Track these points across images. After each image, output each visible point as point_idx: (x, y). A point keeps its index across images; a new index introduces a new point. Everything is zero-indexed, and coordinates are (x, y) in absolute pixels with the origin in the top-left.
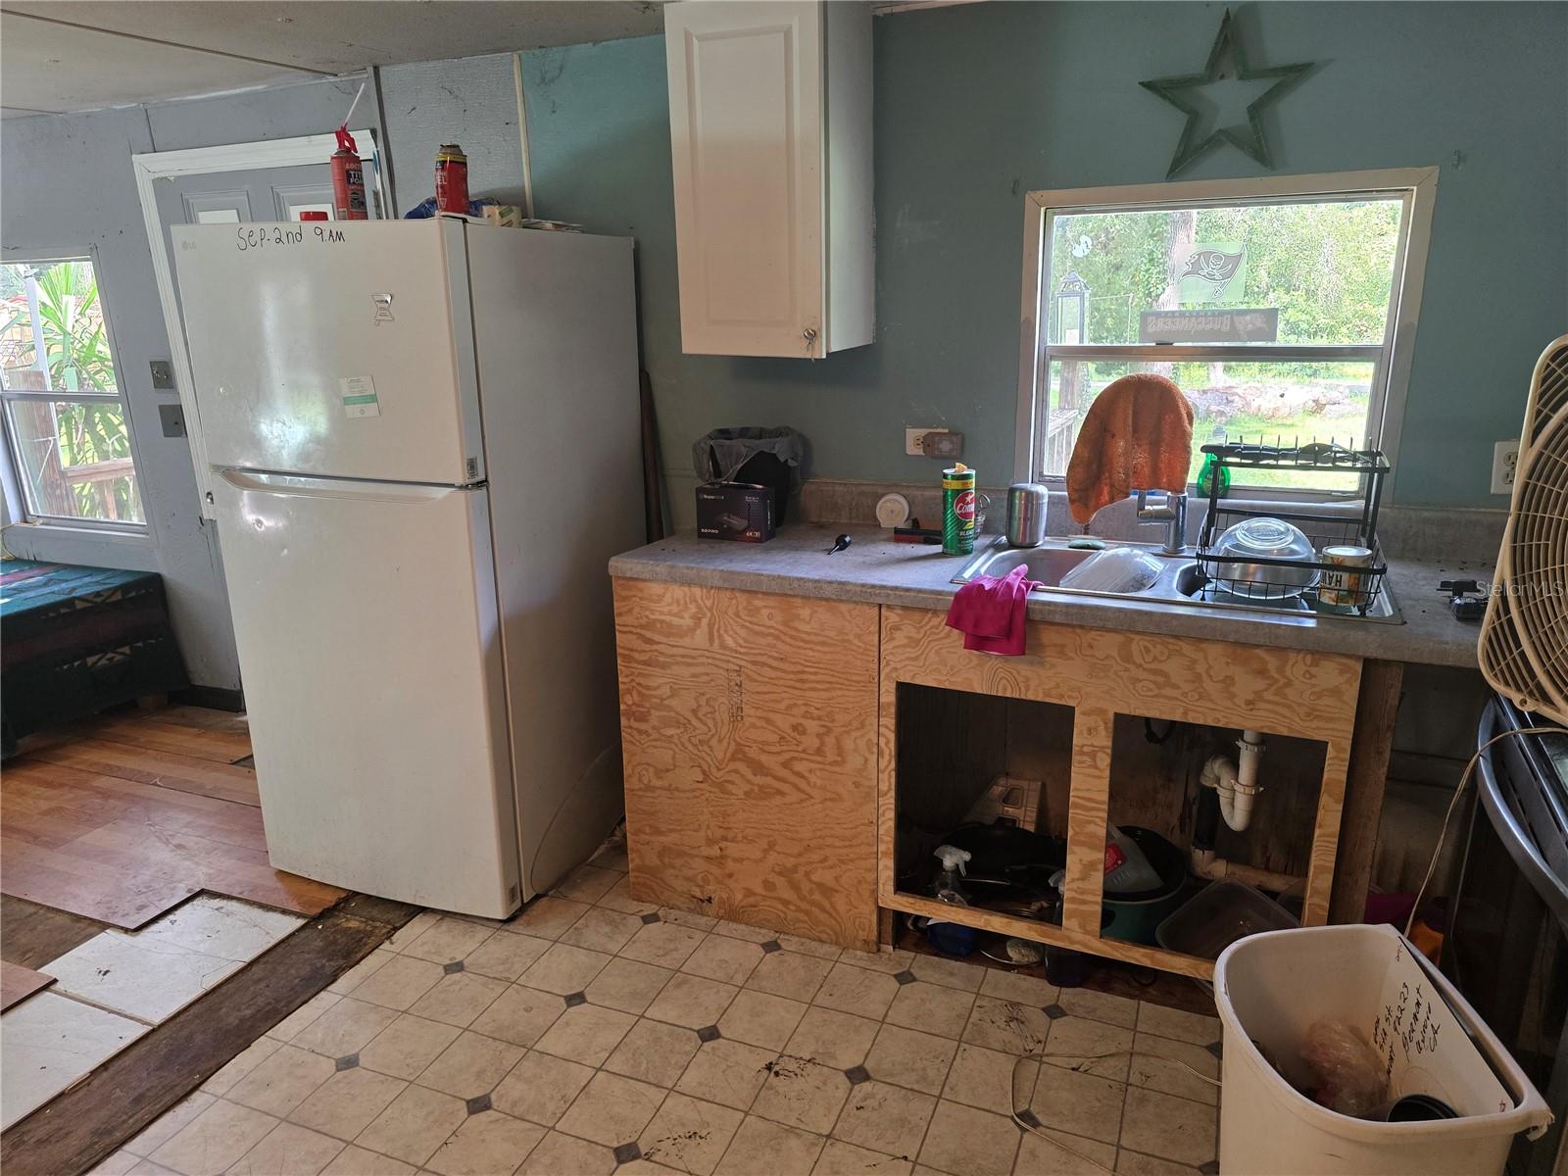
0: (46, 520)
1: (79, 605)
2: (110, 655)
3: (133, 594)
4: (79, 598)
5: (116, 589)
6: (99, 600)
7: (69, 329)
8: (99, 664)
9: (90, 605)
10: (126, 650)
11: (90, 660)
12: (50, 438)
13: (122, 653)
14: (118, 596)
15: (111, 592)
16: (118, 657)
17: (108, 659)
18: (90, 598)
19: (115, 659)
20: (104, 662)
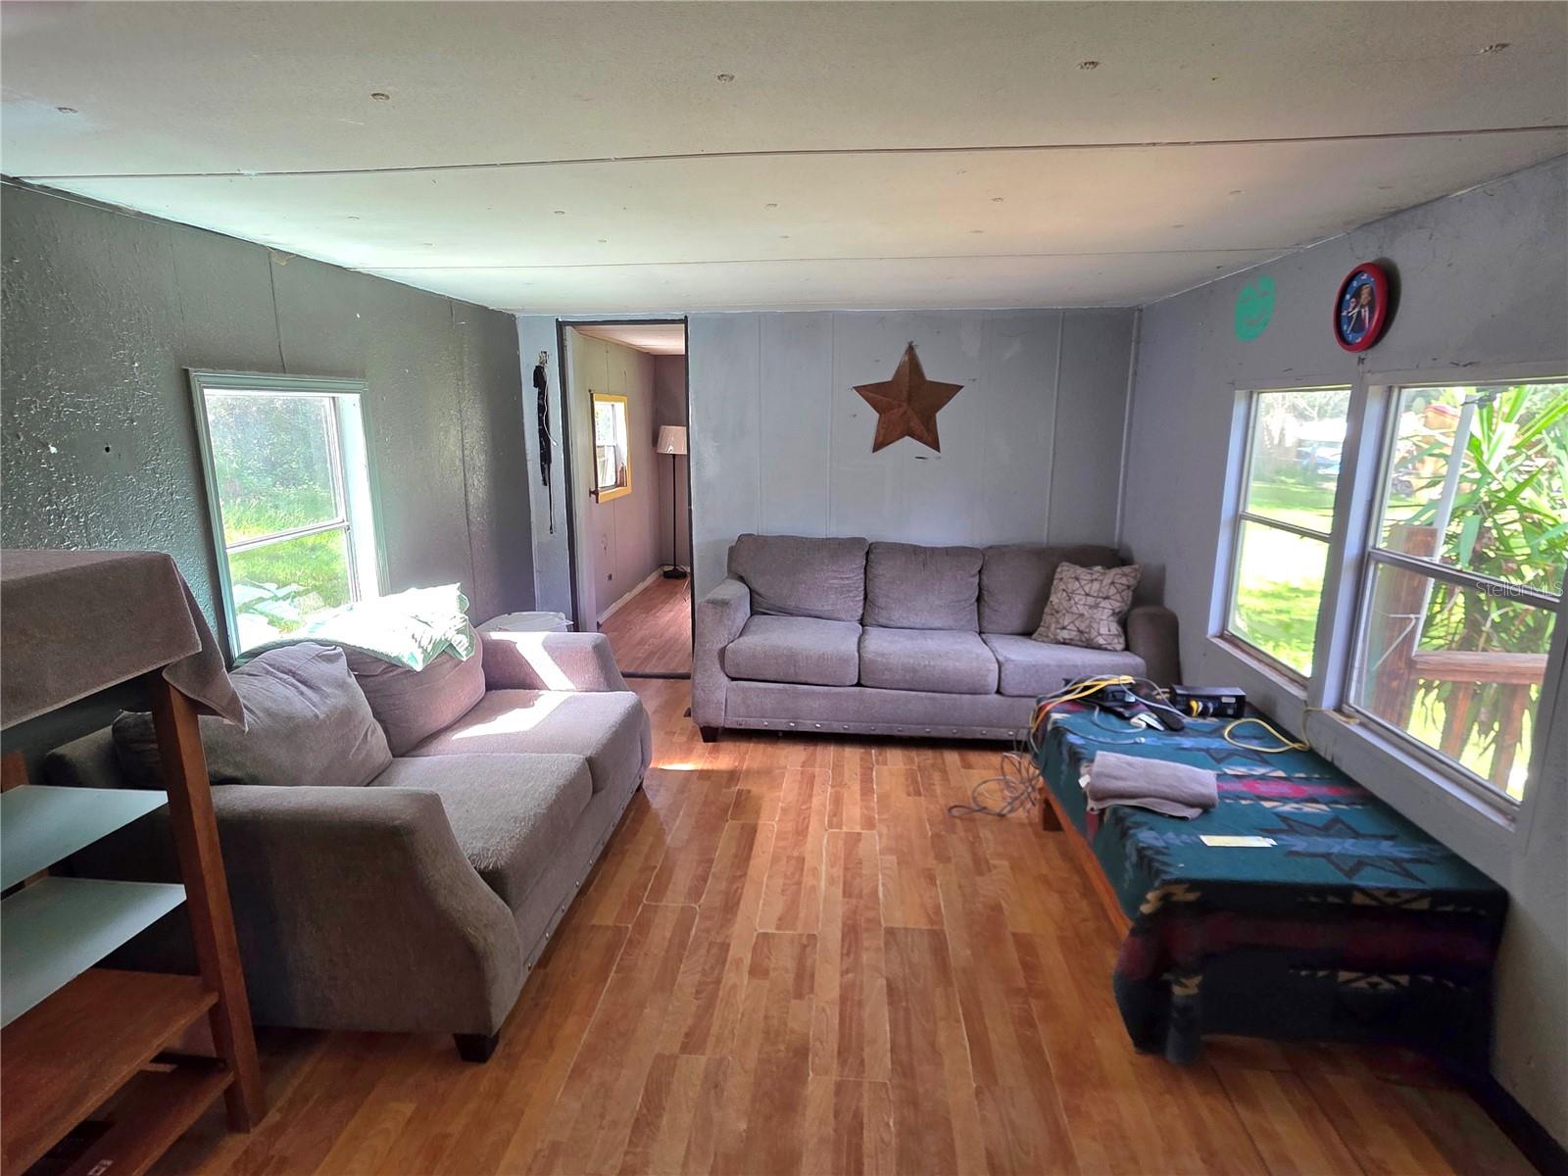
0: (1366, 720)
1: (1358, 899)
2: (1375, 979)
3: (1449, 908)
4: (1363, 891)
5: (1422, 895)
6: (1390, 901)
7: (1492, 467)
8: (1354, 985)
9: (1374, 903)
10: (1404, 980)
11: (1344, 976)
12: (1412, 616)
13: (1396, 983)
14: (1424, 904)
15: (1414, 895)
16: (1386, 986)
17: (1370, 984)
18: (1380, 895)
19: (1380, 987)
20: (1362, 984)
